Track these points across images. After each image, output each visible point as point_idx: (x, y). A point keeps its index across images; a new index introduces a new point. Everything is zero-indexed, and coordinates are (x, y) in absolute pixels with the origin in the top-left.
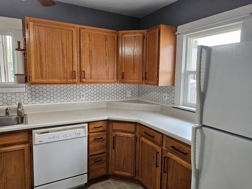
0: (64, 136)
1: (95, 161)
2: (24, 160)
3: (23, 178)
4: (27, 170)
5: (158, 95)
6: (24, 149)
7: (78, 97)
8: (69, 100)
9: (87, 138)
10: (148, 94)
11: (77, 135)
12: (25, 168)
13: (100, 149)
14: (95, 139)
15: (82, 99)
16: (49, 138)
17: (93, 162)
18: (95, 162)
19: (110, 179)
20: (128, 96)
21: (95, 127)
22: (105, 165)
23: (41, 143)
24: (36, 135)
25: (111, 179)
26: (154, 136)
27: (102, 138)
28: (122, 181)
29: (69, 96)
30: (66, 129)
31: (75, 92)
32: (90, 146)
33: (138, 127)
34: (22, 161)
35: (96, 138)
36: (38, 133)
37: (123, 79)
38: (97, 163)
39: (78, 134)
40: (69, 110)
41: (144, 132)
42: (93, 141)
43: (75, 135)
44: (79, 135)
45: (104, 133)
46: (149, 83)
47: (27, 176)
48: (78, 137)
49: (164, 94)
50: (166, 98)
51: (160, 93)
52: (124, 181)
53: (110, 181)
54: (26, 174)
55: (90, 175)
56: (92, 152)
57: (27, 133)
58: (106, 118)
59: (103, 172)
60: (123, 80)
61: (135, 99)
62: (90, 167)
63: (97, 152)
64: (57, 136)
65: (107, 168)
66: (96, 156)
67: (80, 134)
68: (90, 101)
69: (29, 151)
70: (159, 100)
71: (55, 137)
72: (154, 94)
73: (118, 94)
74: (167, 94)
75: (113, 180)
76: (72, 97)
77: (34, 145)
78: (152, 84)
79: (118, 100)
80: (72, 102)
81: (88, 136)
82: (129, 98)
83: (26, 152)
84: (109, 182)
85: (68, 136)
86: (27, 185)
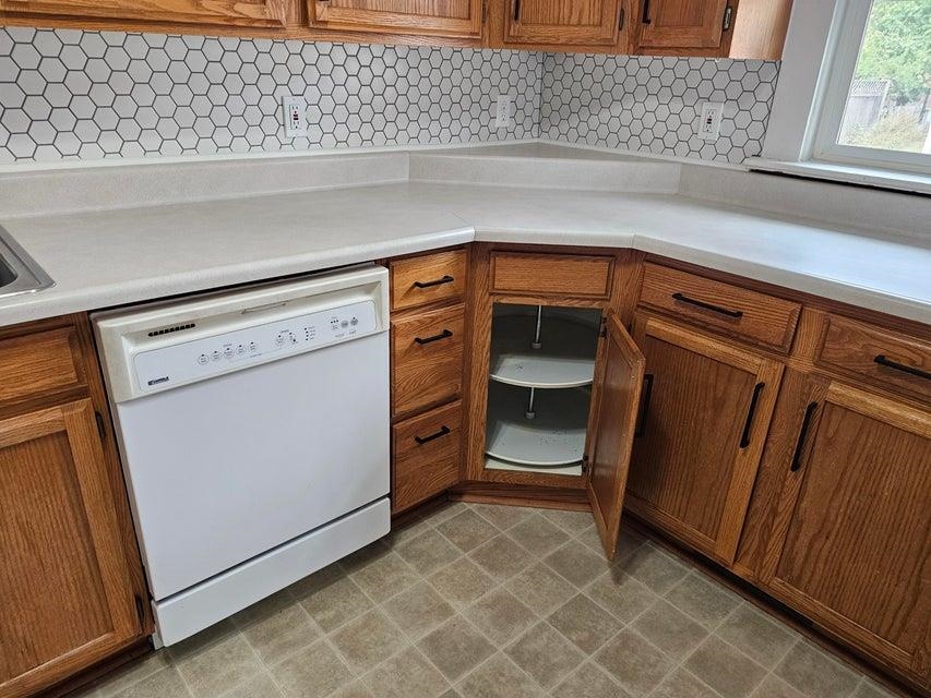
0: (280, 340)
1: (417, 439)
2: (77, 486)
3: (87, 572)
4: (102, 533)
5: (663, 112)
6: (65, 432)
7: (270, 125)
8: (223, 137)
9: (386, 338)
10: (605, 115)
11: (341, 330)
12: (87, 525)
13: (437, 383)
14: (417, 340)
15: (290, 133)
16: (203, 359)
17: (411, 441)
18: (416, 444)
19: (466, 498)
20: (498, 123)
21: (417, 284)
22: (455, 447)
23: (162, 388)
24: (129, 348)
25: (473, 498)
26: (740, 314)
27: (447, 334)
28: (523, 502)
29: (221, 116)
30: (284, 305)
31: (252, 94)
32: (399, 376)
33: (622, 273)
34: (65, 493)
35: (422, 337)
36: (137, 337)
37: (516, 18)
38: (425, 445)
39: (345, 325)
40: (232, 195)
41: (675, 296)
42: (407, 352)
43: (335, 328)
44: (350, 327)
45: (453, 308)
46: (665, 43)
47: (110, 560)
48: (348, 337)
49: (706, 106)
50: (717, 126)
51: (676, 106)
52: (532, 499)
53: (473, 507)
54: (100, 554)
55: (398, 499)
56: (407, 402)
57: (65, 340)
58: (465, 234)
59: (446, 478)
60: (515, 29)
61: (527, 140)
62: (399, 467)
63: (427, 400)
64: (246, 343)
65: (462, 462)
66: (422, 417)
67: (354, 322)
68: (329, 149)
69: (98, 439)
70: (671, 139)
71: (234, 348)
72: (639, 110)
73: (456, 111)
74: (721, 109)
75: (480, 499)
76: (238, 126)
77: (120, 403)
78: (678, 50)
79: (455, 145)
80: (241, 152)
81: (393, 329)
82: (501, 134)
83: (83, 444)
84: (469, 511)
85: (300, 336)
86: (113, 602)
